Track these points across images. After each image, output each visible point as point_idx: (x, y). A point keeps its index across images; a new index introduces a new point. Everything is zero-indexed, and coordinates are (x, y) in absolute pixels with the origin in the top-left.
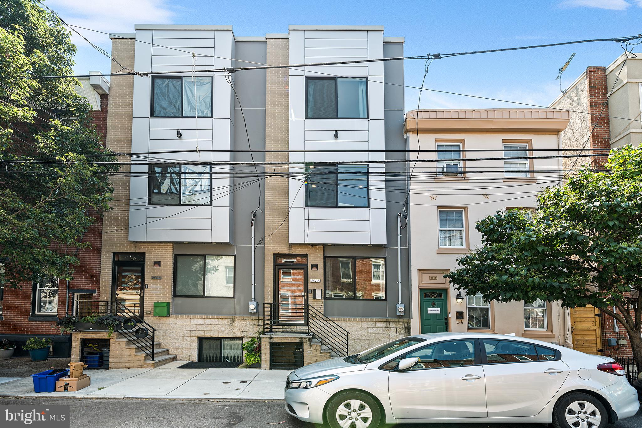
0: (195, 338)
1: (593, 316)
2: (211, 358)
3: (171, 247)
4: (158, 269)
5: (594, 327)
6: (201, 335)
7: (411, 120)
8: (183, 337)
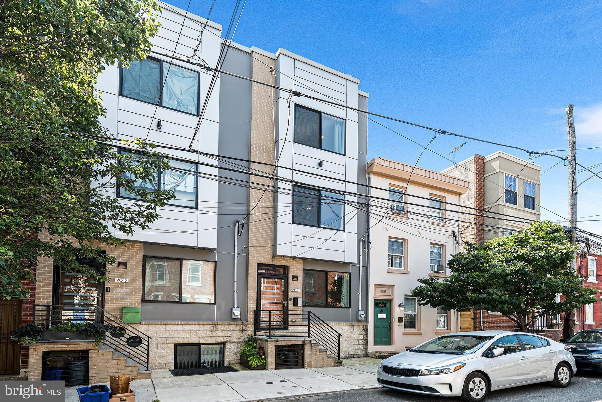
0: (171, 345)
1: (470, 319)
2: (186, 365)
3: (141, 248)
4: (124, 271)
5: (470, 327)
6: (179, 342)
7: (377, 165)
8: (157, 344)
